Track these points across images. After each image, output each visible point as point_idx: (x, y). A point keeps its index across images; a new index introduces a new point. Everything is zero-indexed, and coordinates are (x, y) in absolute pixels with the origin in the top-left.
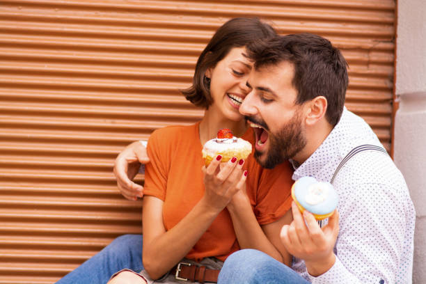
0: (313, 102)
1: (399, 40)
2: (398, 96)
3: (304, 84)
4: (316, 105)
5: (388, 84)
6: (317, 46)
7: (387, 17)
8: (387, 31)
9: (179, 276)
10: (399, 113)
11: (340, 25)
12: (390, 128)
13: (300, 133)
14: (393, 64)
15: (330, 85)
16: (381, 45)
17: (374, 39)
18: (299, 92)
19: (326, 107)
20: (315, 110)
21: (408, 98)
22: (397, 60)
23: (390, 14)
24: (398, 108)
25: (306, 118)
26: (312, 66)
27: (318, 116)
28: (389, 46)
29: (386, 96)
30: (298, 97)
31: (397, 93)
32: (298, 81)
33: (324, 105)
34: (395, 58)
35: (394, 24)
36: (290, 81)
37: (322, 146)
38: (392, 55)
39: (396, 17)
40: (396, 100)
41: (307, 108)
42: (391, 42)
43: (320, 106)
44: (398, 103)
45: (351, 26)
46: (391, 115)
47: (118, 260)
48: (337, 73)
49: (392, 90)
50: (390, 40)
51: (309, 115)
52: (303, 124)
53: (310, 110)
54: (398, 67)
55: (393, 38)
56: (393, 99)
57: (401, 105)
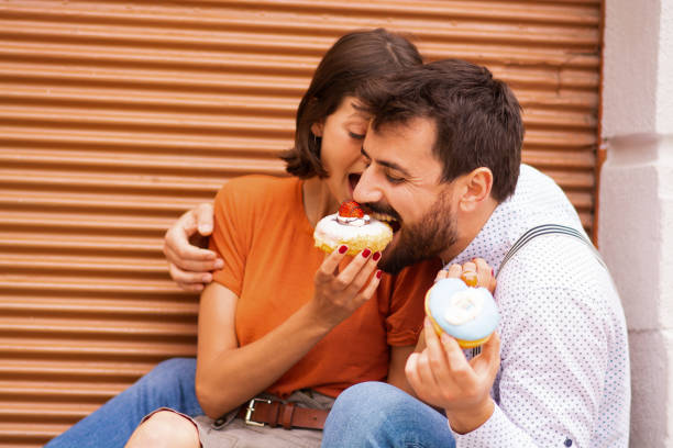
0: (470, 178)
1: (607, 52)
2: (606, 140)
3: (454, 151)
4: (476, 181)
5: (590, 122)
6: (471, 86)
7: (588, 16)
8: (587, 36)
9: (251, 419)
10: (607, 167)
11: (514, 28)
12: (593, 190)
14: (597, 89)
15: (496, 148)
16: (580, 60)
17: (566, 50)
19: (491, 184)
20: (474, 188)
21: (621, 143)
22: (604, 83)
23: (593, 11)
24: (604, 159)
25: (460, 201)
26: (466, 120)
27: (480, 197)
28: (591, 60)
29: (587, 139)
30: (444, 171)
31: (604, 135)
33: (488, 181)
34: (601, 79)
35: (599, 26)
38: (596, 76)
39: (602, 15)
40: (603, 147)
41: (460, 186)
42: (594, 54)
43: (482, 182)
44: (605, 151)
45: (532, 29)
46: (594, 171)
48: (505, 125)
49: (595, 130)
50: (592, 51)
51: (465, 196)
52: (454, 210)
53: (466, 189)
54: (605, 94)
55: (597, 49)
56: (597, 145)
57: (610, 155)
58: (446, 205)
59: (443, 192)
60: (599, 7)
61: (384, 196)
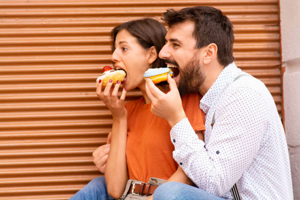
0: (207, 48)
1: (282, 24)
2: (284, 62)
4: (210, 49)
5: (277, 55)
7: (273, 9)
8: (273, 18)
9: (134, 192)
10: (285, 74)
11: (240, 16)
12: (280, 85)
13: (199, 68)
14: (279, 41)
16: (271, 28)
17: (264, 25)
18: (198, 41)
19: (217, 51)
20: (209, 53)
21: (291, 63)
22: (282, 38)
23: (274, 6)
24: (284, 71)
25: (204, 59)
28: (275, 28)
29: (277, 63)
30: (197, 44)
31: (283, 61)
32: (197, 33)
33: (215, 49)
34: (280, 36)
35: (278, 13)
36: (191, 34)
37: (217, 80)
38: (278, 35)
39: (279, 8)
40: (283, 66)
42: (277, 25)
43: (213, 50)
44: (284, 68)
45: (248, 16)
46: (280, 77)
47: (97, 192)
48: (224, 29)
49: (280, 59)
50: (276, 24)
51: (206, 57)
52: (201, 62)
53: (206, 54)
54: (283, 43)
55: (278, 23)
56: (281, 65)
57: (286, 69)
58: (197, 59)
59: (195, 53)
60: (277, 4)
61: (172, 56)
